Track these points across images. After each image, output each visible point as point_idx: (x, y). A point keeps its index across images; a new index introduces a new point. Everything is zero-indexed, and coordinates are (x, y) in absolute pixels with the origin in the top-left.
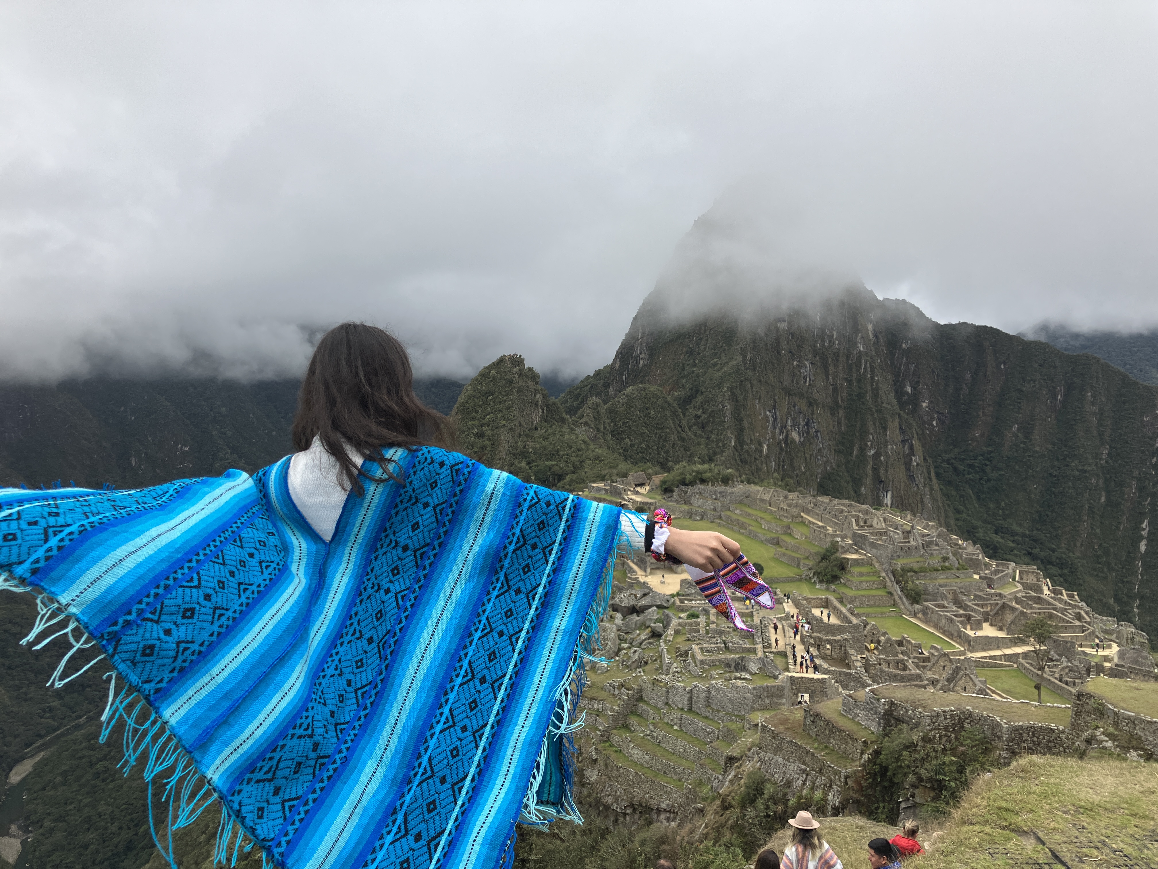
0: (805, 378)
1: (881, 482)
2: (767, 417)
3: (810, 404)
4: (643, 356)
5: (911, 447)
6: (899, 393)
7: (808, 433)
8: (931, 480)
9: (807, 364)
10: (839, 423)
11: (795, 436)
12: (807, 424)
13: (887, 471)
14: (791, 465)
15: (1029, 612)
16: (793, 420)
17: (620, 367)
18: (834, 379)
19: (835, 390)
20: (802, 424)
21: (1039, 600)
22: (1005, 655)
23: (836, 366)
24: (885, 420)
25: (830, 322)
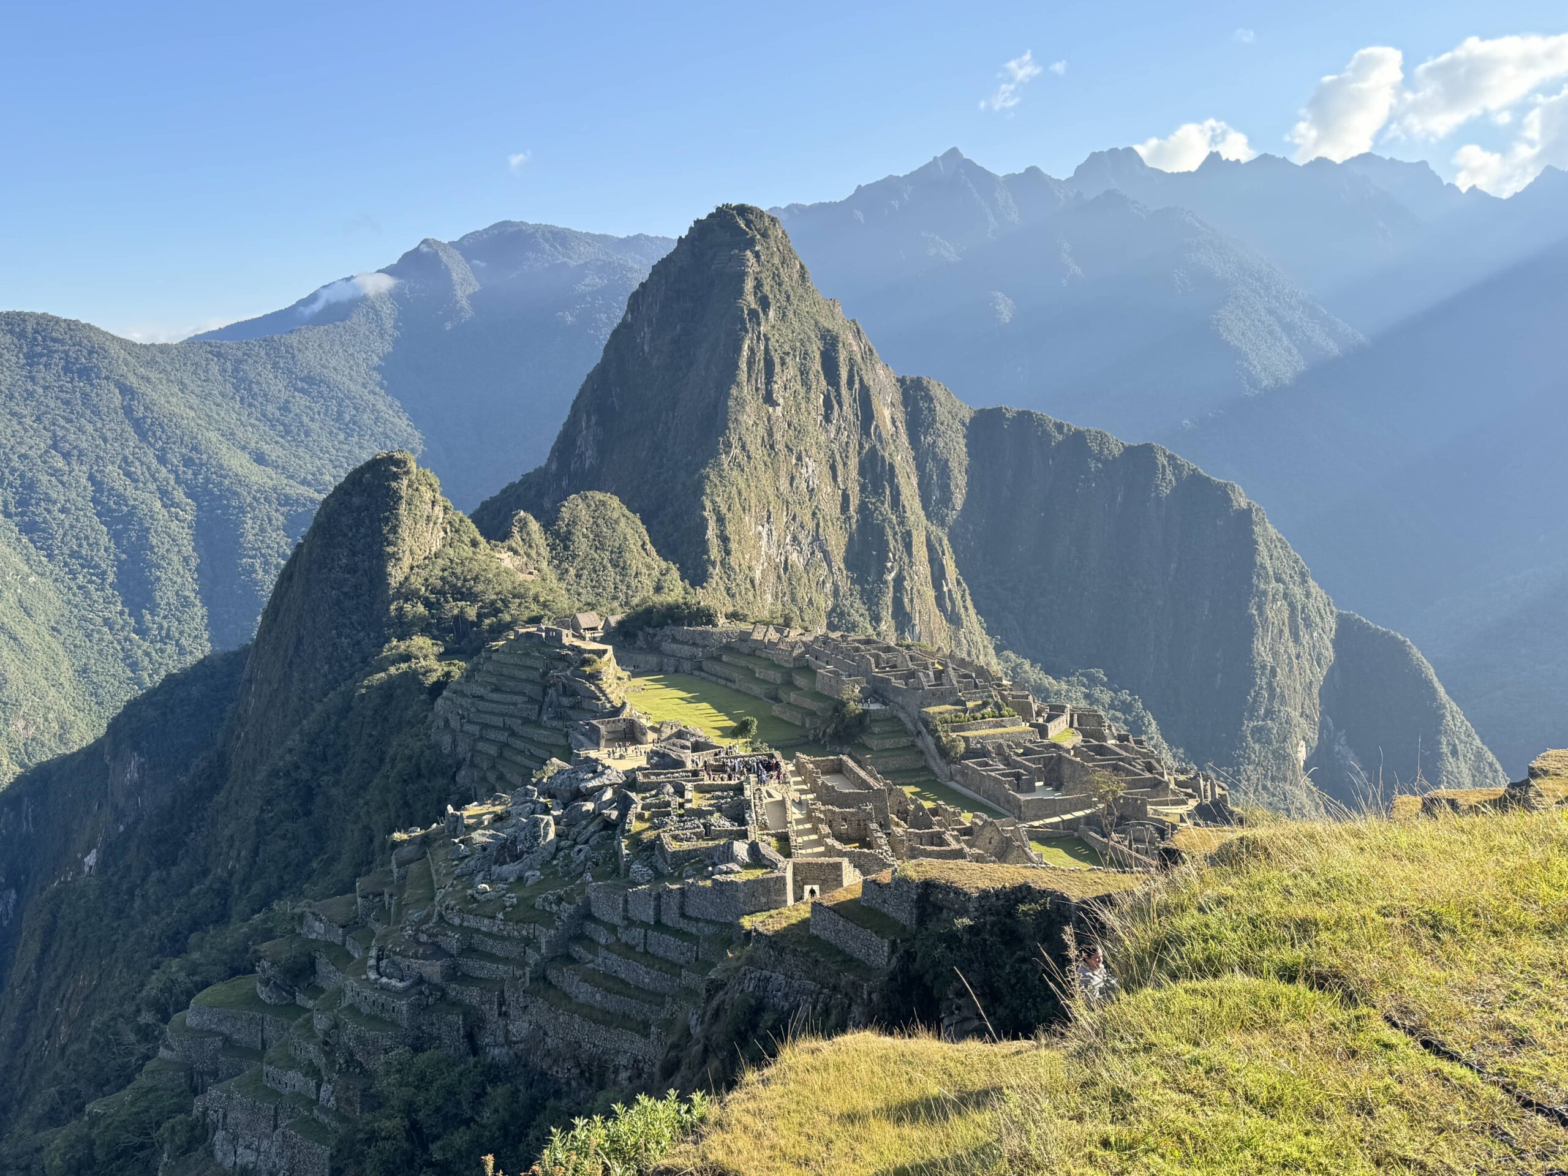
0: (807, 480)
1: (906, 614)
2: (760, 533)
3: (814, 514)
4: (589, 453)
5: (942, 568)
6: (926, 499)
7: (813, 553)
8: (966, 609)
9: (809, 462)
10: (851, 539)
11: (794, 557)
12: (811, 542)
13: (912, 601)
14: (793, 595)
15: (1090, 765)
16: (795, 539)
17: (557, 469)
18: (844, 482)
19: (845, 498)
20: (805, 540)
21: (1102, 750)
22: (1063, 821)
23: (845, 464)
24: (909, 534)
25: (836, 406)
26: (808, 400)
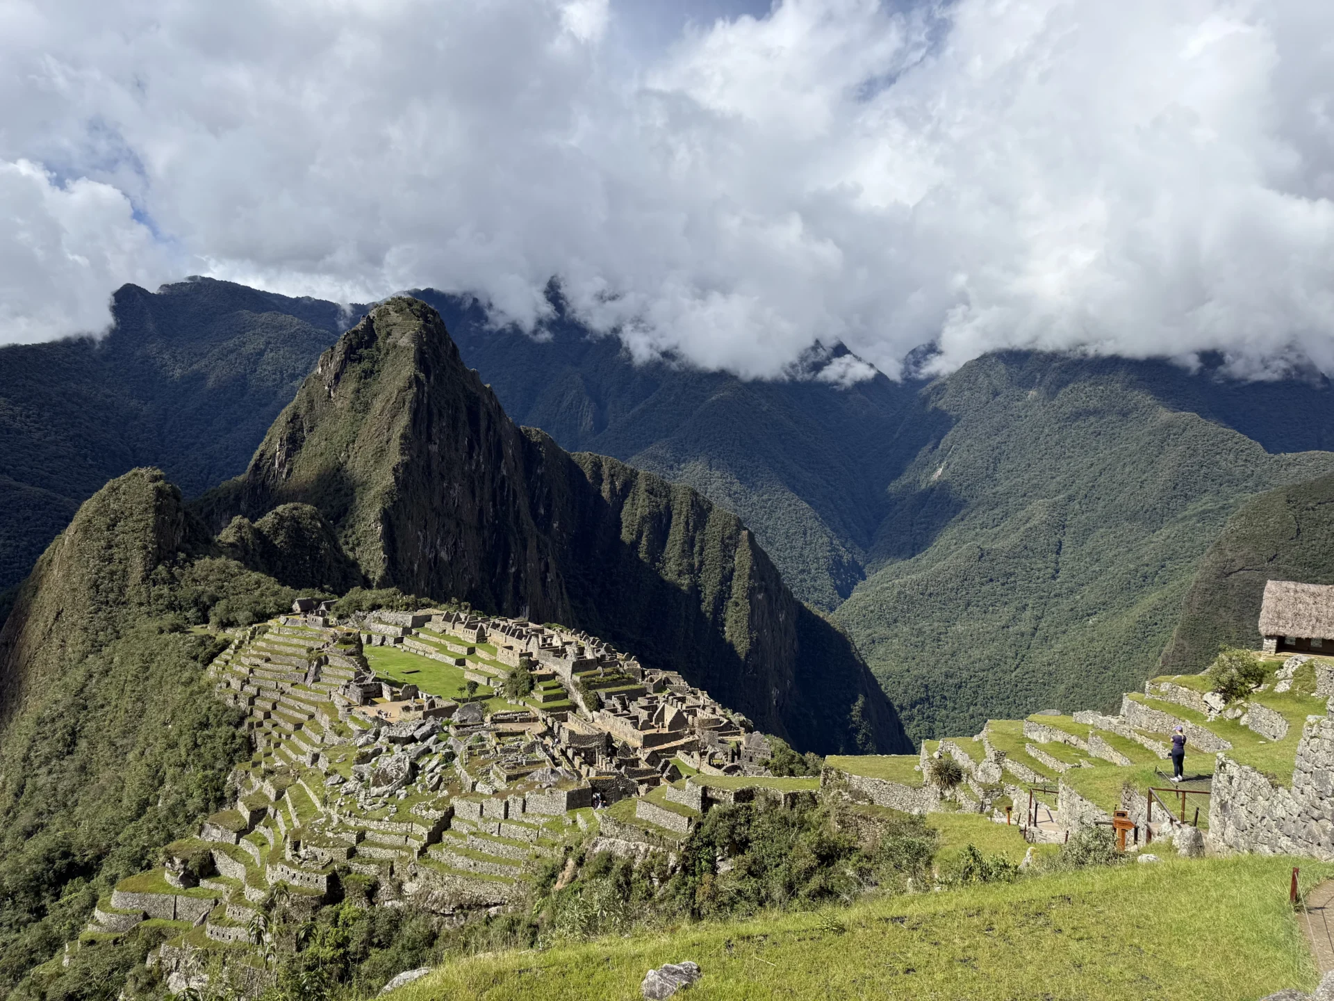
0: (454, 499)
1: (521, 598)
2: (418, 537)
3: (458, 525)
5: (547, 565)
6: (535, 515)
7: (455, 553)
8: (562, 593)
9: (456, 485)
10: (484, 542)
11: (443, 554)
12: (455, 544)
13: (526, 587)
14: (440, 584)
16: (442, 540)
18: (481, 502)
19: (481, 511)
20: (451, 543)
23: (482, 489)
24: (525, 540)
25: (477, 447)
26: (457, 442)
